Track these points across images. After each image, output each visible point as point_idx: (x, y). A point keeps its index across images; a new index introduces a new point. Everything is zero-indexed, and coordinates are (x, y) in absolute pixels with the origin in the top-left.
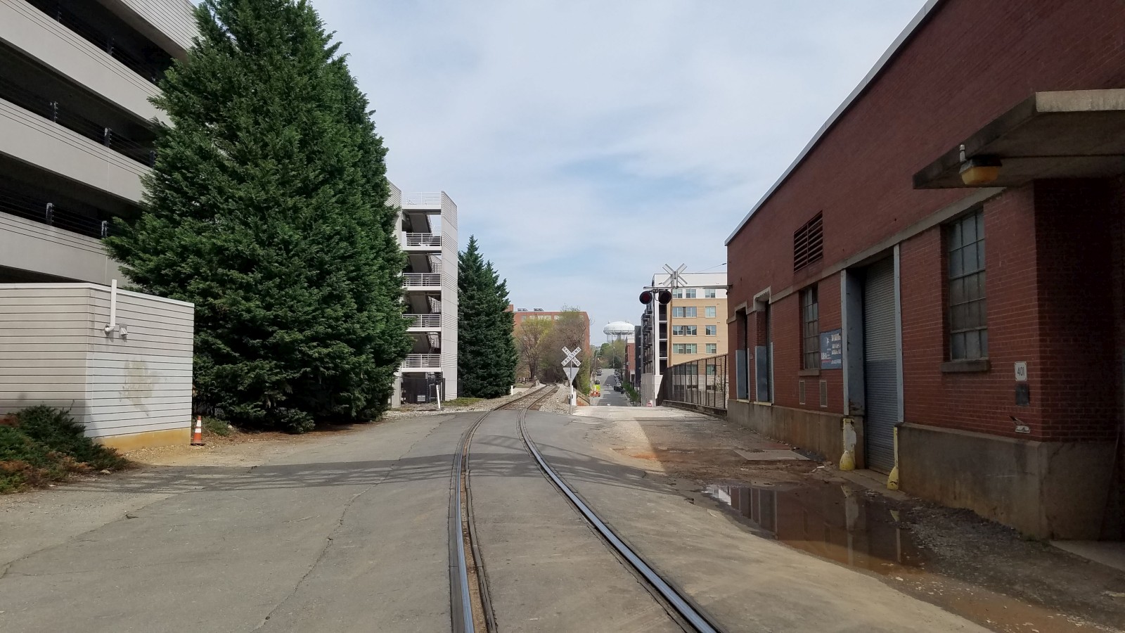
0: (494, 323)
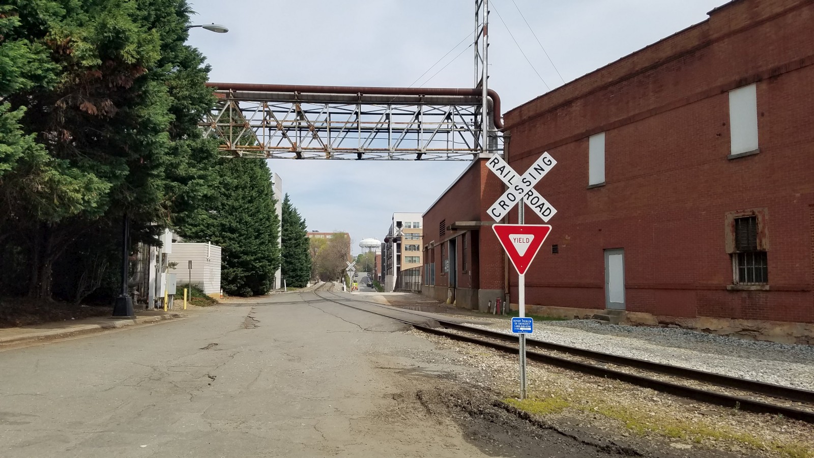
0: (299, 245)
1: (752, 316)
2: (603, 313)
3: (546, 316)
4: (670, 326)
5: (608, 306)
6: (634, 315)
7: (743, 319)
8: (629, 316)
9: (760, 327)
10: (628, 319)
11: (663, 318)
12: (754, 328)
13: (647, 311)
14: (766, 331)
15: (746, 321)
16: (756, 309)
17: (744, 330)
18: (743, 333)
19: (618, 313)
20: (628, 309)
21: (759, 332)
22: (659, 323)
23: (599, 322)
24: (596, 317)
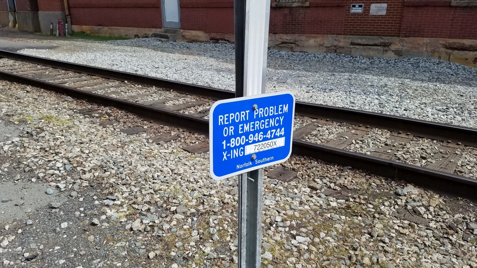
1: (291, 31)
2: (160, 32)
3: (107, 36)
4: (220, 41)
5: (165, 25)
6: (189, 33)
7: (283, 33)
8: (184, 34)
9: (297, 39)
10: (183, 37)
11: (214, 35)
12: (292, 41)
13: (199, 29)
14: (302, 43)
15: (285, 35)
16: (295, 25)
17: (283, 43)
18: (282, 45)
19: (174, 31)
20: (183, 28)
21: (295, 44)
22: (210, 39)
23: (160, 40)
24: (155, 35)
